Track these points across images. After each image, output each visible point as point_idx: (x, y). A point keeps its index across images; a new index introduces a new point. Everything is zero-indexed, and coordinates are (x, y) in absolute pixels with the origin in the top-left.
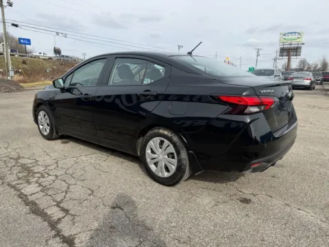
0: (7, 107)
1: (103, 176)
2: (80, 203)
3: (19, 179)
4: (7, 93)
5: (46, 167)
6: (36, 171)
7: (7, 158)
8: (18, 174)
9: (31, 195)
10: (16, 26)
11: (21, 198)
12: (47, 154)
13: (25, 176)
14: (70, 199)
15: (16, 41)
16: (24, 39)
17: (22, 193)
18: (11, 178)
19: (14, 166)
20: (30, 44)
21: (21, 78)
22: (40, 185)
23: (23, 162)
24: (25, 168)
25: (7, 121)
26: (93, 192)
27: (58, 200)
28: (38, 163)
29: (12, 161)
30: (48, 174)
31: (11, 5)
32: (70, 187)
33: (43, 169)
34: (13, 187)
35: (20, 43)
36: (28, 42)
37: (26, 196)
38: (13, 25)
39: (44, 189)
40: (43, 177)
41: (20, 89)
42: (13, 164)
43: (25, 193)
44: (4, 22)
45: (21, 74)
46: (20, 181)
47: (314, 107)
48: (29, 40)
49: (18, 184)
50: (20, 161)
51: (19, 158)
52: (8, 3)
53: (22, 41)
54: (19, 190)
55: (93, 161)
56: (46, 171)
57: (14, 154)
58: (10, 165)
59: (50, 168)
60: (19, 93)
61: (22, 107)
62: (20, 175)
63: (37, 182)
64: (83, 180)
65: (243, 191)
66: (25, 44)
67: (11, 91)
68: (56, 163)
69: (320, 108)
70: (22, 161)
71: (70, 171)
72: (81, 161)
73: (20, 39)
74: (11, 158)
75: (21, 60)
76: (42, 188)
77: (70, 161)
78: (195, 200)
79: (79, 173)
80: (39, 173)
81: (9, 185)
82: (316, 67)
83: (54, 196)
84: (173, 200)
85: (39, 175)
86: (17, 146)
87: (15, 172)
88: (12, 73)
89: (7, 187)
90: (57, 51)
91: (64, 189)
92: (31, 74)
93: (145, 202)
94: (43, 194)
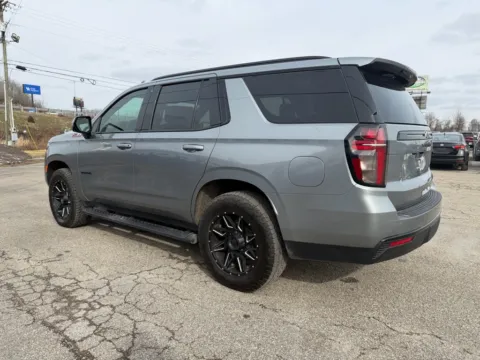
0: (14, 190)
1: (182, 304)
2: (159, 354)
3: (57, 312)
4: (10, 167)
5: (94, 291)
6: (79, 298)
7: (32, 278)
8: (55, 305)
9: (82, 340)
10: (23, 69)
11: (68, 346)
12: (91, 269)
13: (66, 308)
14: (142, 346)
15: (18, 89)
16: (30, 86)
17: (67, 338)
18: (44, 311)
19: (45, 291)
20: (39, 93)
21: (27, 142)
22: (91, 323)
23: (58, 284)
24: (62, 294)
25: (20, 214)
26: (173, 334)
27: (124, 349)
28: (81, 284)
29: (40, 281)
30: (99, 303)
31: (16, 40)
32: (138, 325)
33: (90, 294)
34: (51, 327)
35: (25, 91)
36: (37, 90)
37: (74, 342)
38: (19, 67)
39: (99, 330)
40: (93, 309)
41: (27, 160)
42: (44, 287)
43: (71, 338)
44: (5, 64)
45: (25, 136)
46: (60, 317)
47: (459, 186)
48: (38, 88)
49: (58, 322)
50: (52, 281)
51: (49, 277)
52: (13, 37)
53: (28, 89)
54: (61, 333)
55: (161, 281)
56: (96, 298)
57: (40, 270)
58: (39, 289)
59: (99, 293)
60: (25, 166)
61: (36, 190)
62: (58, 306)
63: (85, 317)
64: (154, 314)
65: (396, 328)
66: (32, 93)
67: (13, 163)
68: (108, 284)
69: (468, 188)
70: (55, 282)
71: (132, 299)
72: (144, 281)
73: (25, 86)
74: (38, 277)
75: (26, 117)
76: (95, 327)
77: (127, 281)
78: (330, 346)
79: (145, 301)
80: (85, 301)
81: (44, 323)
82: (447, 124)
83: (116, 342)
84: (296, 346)
85: (85, 306)
86: (44, 257)
87: (49, 301)
88: (14, 136)
89: (42, 328)
90: (78, 103)
91: (129, 329)
92: (41, 137)
93: (255, 351)
94: (100, 338)
